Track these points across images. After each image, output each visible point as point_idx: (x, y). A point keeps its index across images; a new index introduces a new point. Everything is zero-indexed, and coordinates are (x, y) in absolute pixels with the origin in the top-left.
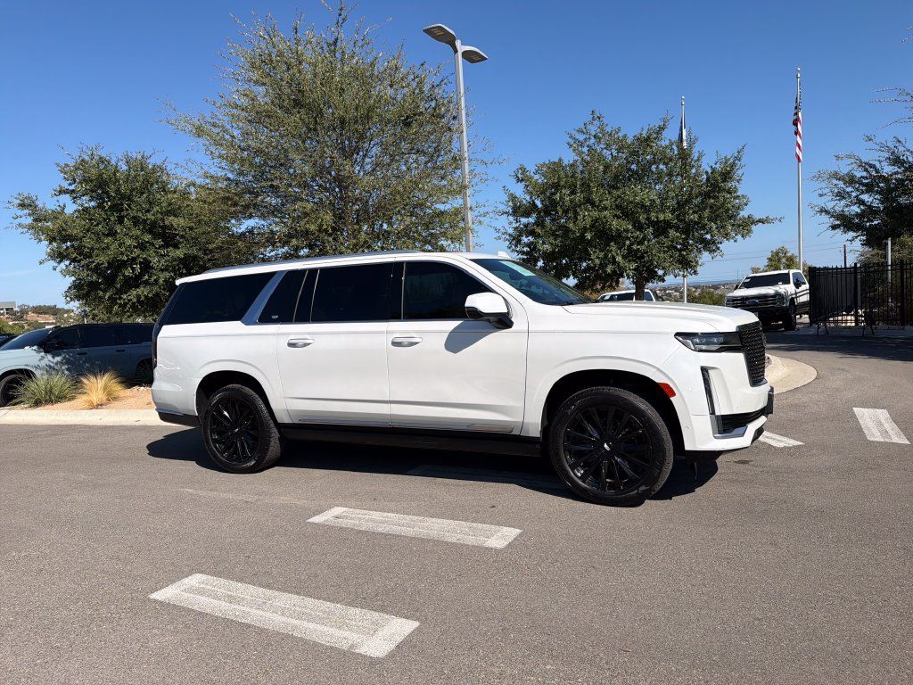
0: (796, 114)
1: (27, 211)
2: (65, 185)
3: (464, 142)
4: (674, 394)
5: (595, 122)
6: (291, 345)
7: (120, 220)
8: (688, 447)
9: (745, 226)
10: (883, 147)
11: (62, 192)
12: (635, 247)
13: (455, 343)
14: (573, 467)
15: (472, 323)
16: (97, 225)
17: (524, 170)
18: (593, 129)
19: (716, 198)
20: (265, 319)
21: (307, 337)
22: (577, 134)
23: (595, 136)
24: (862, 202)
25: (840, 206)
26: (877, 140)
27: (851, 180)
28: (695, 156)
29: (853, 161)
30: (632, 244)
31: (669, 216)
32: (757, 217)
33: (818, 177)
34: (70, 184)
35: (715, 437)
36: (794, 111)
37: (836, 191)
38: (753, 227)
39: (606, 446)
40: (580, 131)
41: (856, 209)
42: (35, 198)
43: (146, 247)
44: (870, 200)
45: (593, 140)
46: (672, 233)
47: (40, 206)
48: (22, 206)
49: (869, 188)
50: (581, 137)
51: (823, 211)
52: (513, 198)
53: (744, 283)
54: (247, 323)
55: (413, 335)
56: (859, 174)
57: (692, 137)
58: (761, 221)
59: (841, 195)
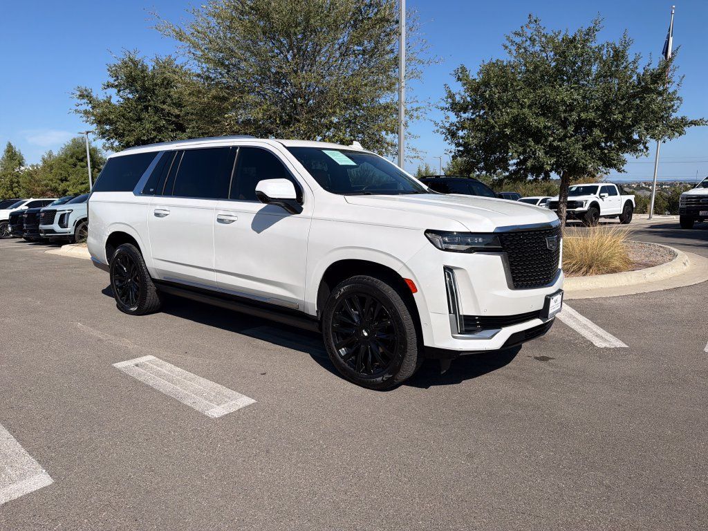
1: (85, 101)
2: (112, 80)
3: (402, 45)
4: (416, 291)
5: (532, 25)
6: (156, 214)
7: (146, 108)
8: (427, 343)
9: (678, 127)
11: (109, 86)
12: (555, 144)
14: (338, 348)
16: (129, 112)
17: (463, 69)
18: (529, 32)
19: (642, 99)
20: (146, 192)
22: (513, 36)
23: (530, 39)
28: (631, 59)
30: (554, 141)
31: (592, 115)
34: (115, 81)
35: (454, 337)
38: (686, 129)
39: (364, 331)
40: (517, 34)
42: (90, 91)
43: (162, 130)
45: (528, 43)
46: (597, 132)
47: (95, 97)
48: (82, 96)
50: (518, 40)
52: (451, 96)
53: (703, 183)
57: (627, 39)
58: (694, 123)
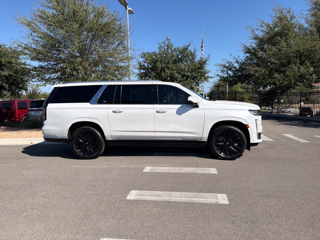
0: (202, 44)
4: (249, 127)
5: (168, 41)
6: (114, 112)
9: (207, 79)
10: (234, 58)
13: (179, 112)
14: (217, 150)
15: (185, 105)
20: (100, 102)
21: (121, 109)
23: (167, 46)
24: (228, 73)
25: (222, 74)
26: (233, 56)
27: (225, 67)
29: (225, 61)
32: (210, 76)
33: (216, 65)
35: (257, 139)
36: (201, 43)
37: (222, 69)
39: (227, 143)
40: (163, 43)
41: (226, 76)
44: (231, 73)
49: (230, 70)
50: (163, 45)
51: (218, 75)
52: (140, 63)
54: (92, 104)
55: (164, 109)
56: (227, 65)
59: (223, 71)
